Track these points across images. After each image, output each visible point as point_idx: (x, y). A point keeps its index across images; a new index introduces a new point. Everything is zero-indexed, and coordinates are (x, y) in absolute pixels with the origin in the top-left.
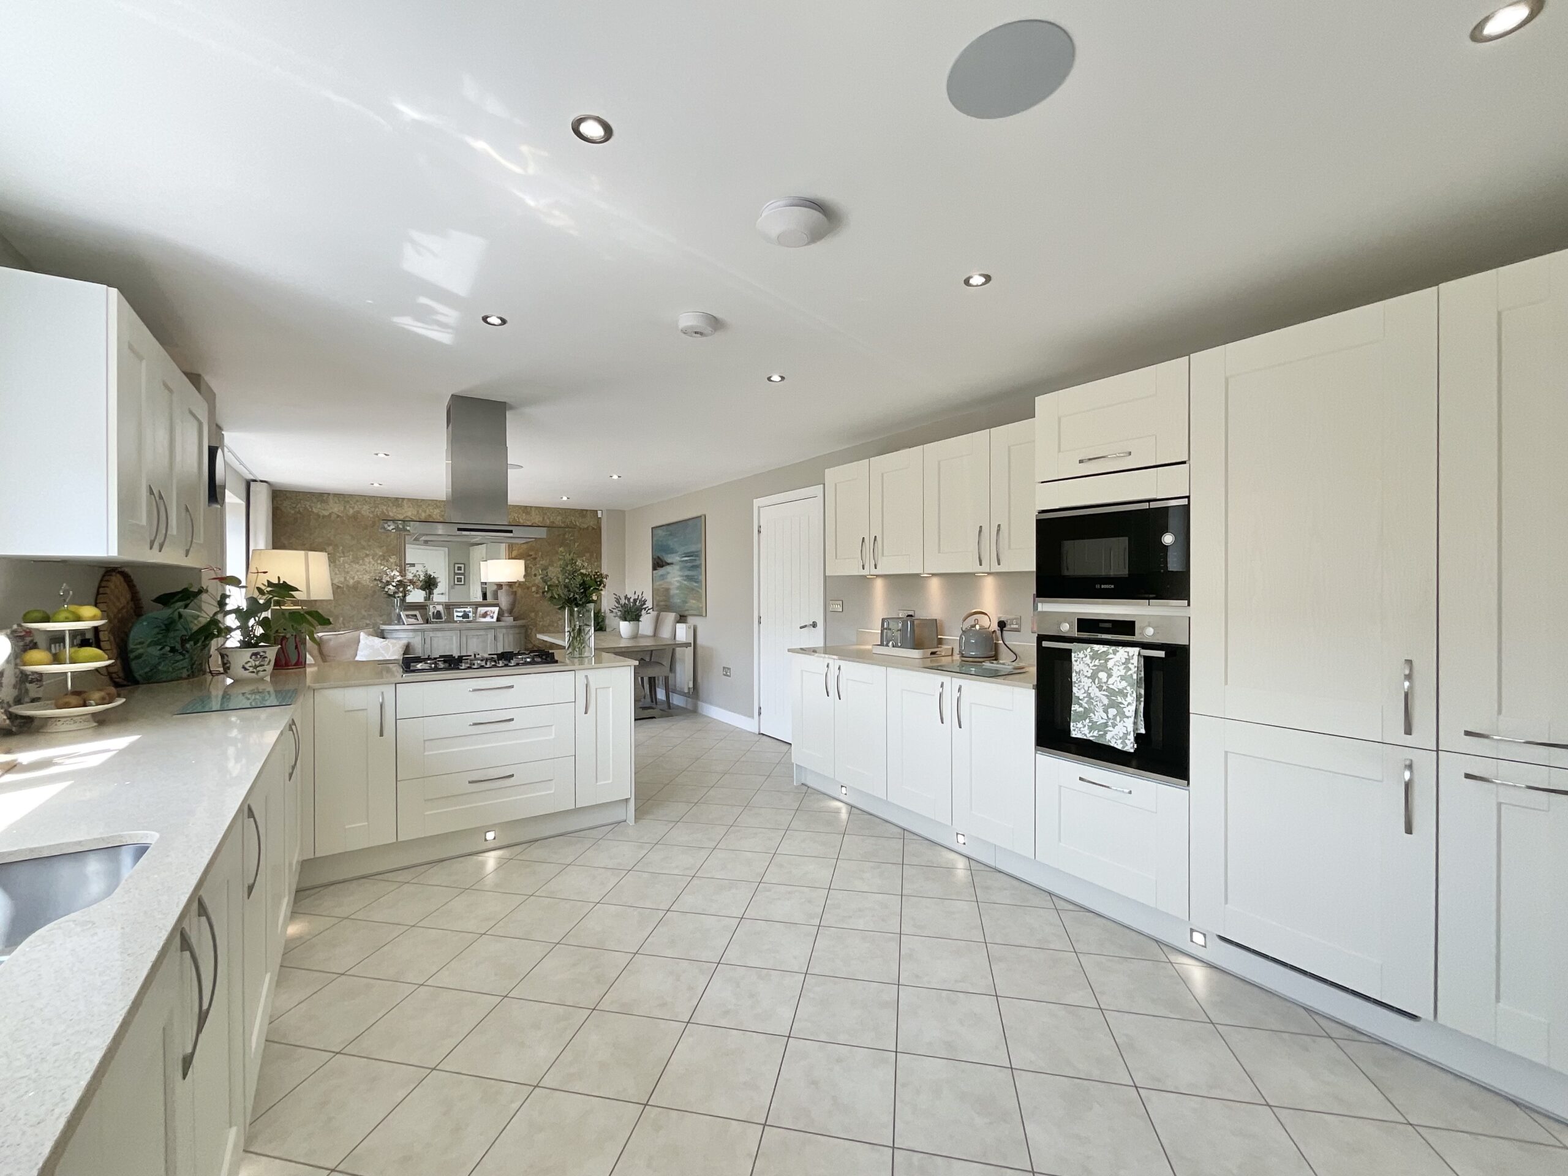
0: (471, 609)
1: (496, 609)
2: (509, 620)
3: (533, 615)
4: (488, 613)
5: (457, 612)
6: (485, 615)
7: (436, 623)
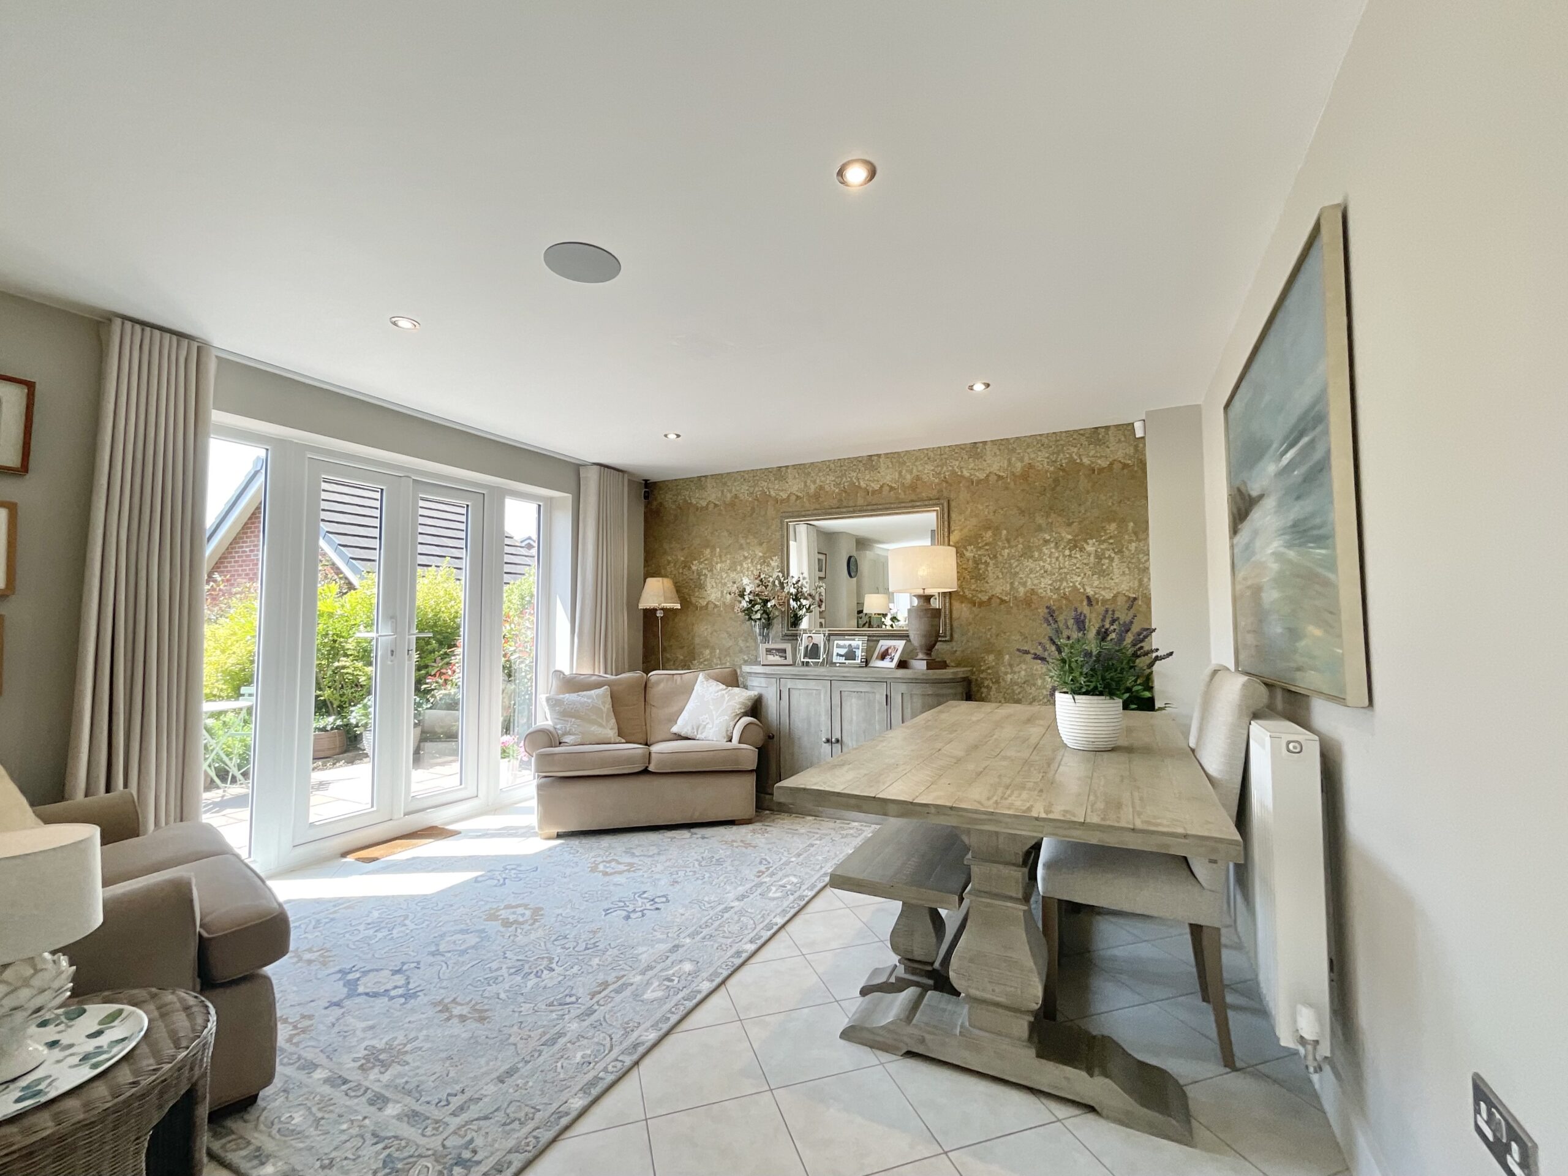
2: (919, 665)
3: (991, 657)
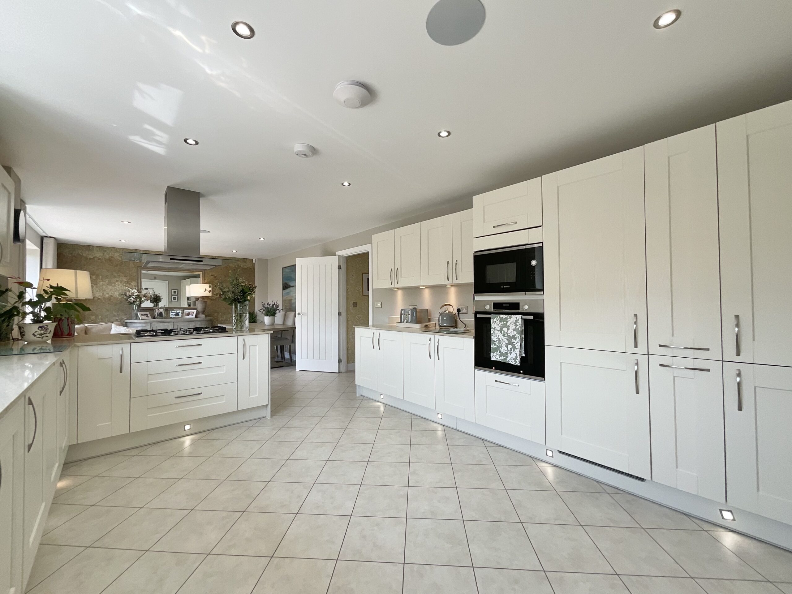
0: (180, 311)
1: (195, 311)
2: (202, 317)
4: (190, 313)
5: (172, 312)
6: (188, 314)
7: (160, 318)
